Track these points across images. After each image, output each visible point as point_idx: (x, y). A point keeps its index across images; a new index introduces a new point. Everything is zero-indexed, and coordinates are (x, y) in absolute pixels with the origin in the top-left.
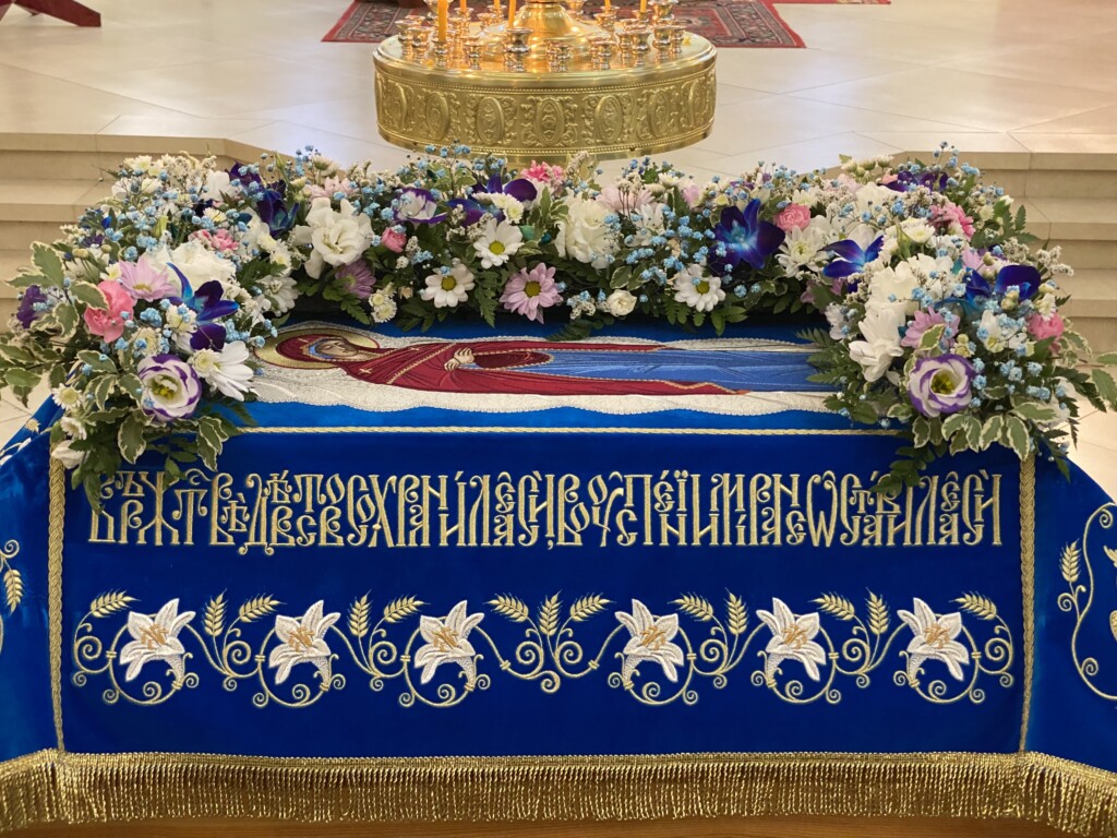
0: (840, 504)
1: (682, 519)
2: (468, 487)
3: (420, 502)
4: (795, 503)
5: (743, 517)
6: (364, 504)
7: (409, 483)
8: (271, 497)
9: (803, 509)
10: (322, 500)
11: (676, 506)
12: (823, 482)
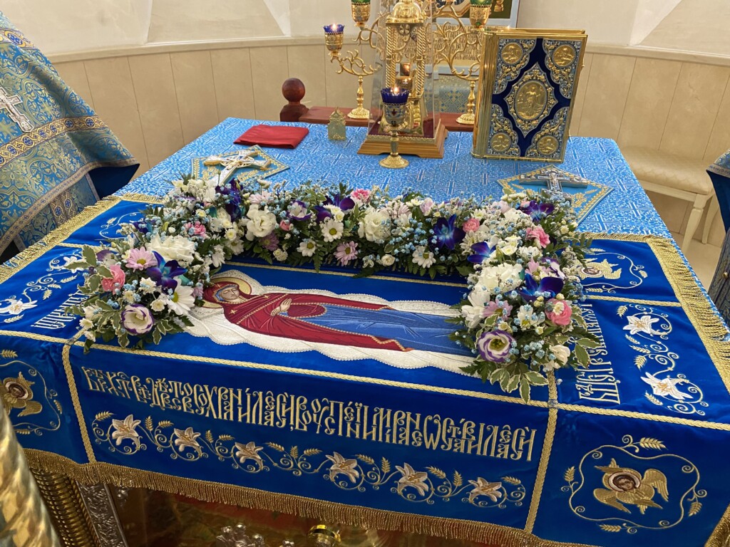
0: (442, 431)
1: (358, 427)
2: (251, 396)
3: (229, 400)
4: (417, 427)
5: (389, 431)
6: (202, 397)
7: (223, 391)
8: (158, 389)
9: (421, 430)
10: (183, 393)
11: (355, 419)
12: (433, 420)
